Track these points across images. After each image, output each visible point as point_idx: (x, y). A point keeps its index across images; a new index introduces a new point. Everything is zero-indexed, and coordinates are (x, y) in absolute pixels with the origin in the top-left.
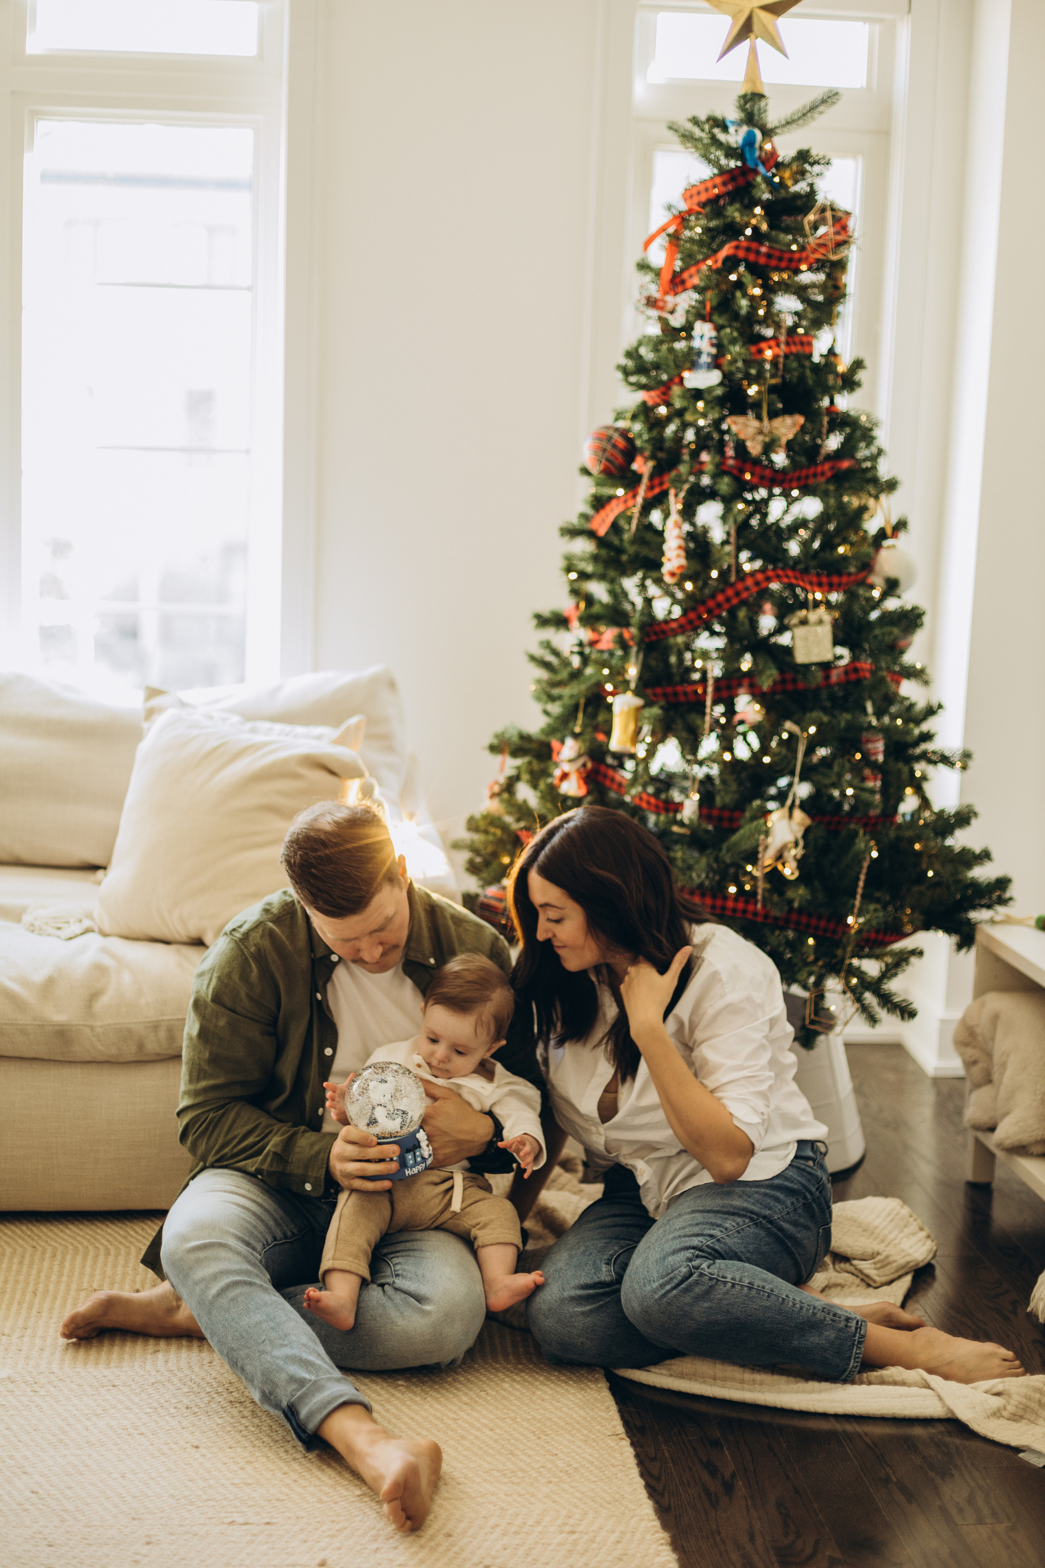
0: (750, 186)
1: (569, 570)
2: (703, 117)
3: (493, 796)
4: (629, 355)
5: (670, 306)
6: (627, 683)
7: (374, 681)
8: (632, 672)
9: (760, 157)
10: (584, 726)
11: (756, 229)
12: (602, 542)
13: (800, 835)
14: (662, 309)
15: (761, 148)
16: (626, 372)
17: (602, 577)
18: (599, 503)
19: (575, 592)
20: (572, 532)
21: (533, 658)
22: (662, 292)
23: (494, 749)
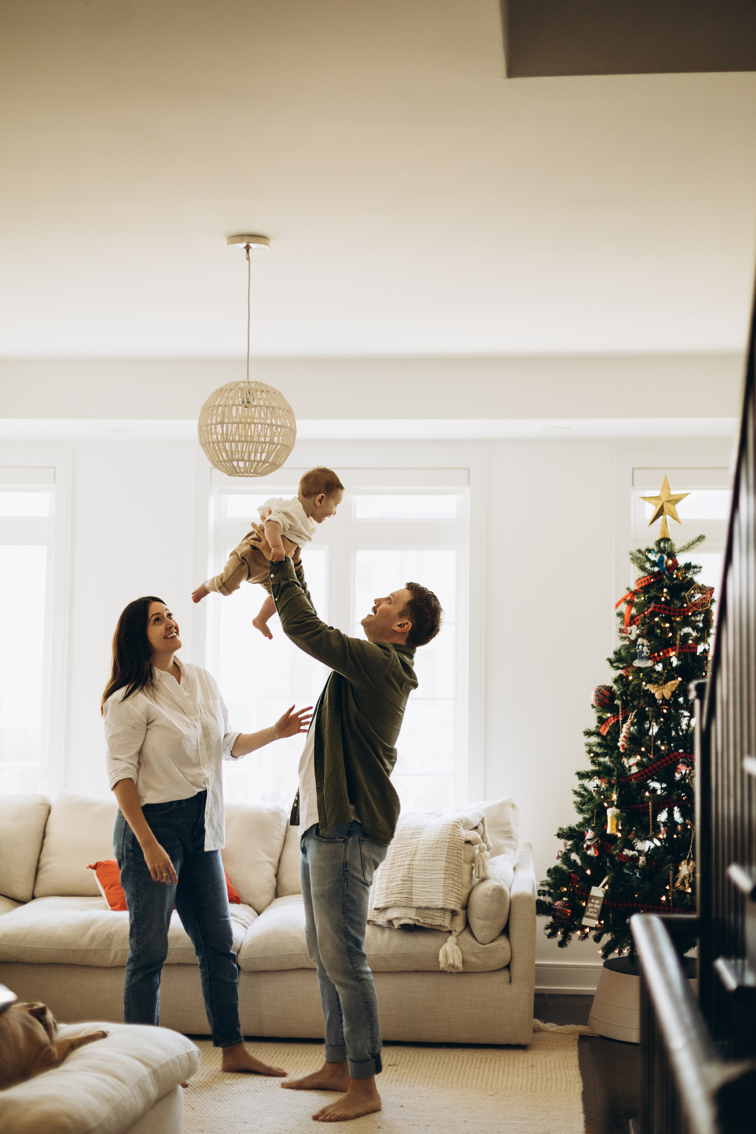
0: (662, 580)
1: (590, 752)
2: (643, 549)
3: (558, 857)
4: (615, 653)
5: (629, 631)
6: (613, 802)
7: (503, 805)
8: (615, 797)
9: (666, 567)
10: (596, 823)
11: (665, 598)
12: (603, 738)
13: (691, 872)
14: (626, 633)
15: (666, 563)
16: (611, 662)
17: (604, 755)
18: (601, 721)
19: (593, 762)
20: (588, 734)
21: (576, 793)
22: (625, 625)
23: (559, 836)
